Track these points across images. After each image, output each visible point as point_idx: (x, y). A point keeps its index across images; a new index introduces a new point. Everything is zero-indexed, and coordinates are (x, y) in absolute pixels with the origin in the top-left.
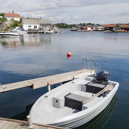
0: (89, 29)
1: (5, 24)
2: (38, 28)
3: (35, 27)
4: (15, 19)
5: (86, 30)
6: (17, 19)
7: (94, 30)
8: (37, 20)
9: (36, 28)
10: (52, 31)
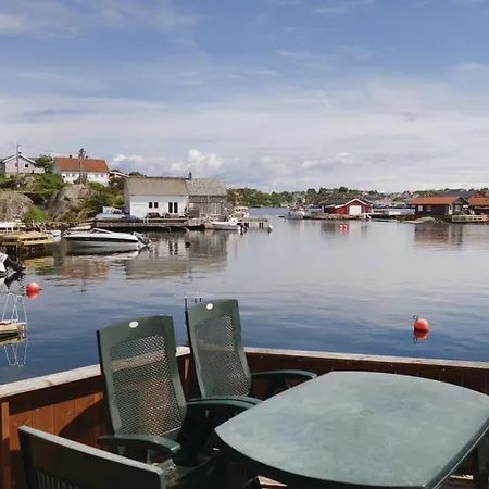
0: (355, 210)
1: (62, 199)
2: (181, 212)
3: (173, 207)
4: (92, 177)
5: (346, 216)
6: (97, 176)
7: (372, 213)
8: (179, 183)
9: (176, 212)
10: (233, 222)
